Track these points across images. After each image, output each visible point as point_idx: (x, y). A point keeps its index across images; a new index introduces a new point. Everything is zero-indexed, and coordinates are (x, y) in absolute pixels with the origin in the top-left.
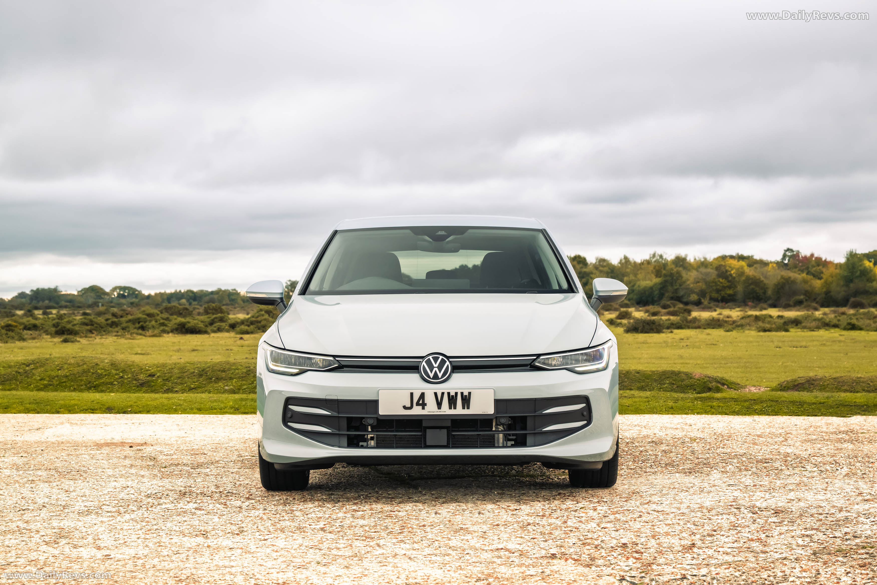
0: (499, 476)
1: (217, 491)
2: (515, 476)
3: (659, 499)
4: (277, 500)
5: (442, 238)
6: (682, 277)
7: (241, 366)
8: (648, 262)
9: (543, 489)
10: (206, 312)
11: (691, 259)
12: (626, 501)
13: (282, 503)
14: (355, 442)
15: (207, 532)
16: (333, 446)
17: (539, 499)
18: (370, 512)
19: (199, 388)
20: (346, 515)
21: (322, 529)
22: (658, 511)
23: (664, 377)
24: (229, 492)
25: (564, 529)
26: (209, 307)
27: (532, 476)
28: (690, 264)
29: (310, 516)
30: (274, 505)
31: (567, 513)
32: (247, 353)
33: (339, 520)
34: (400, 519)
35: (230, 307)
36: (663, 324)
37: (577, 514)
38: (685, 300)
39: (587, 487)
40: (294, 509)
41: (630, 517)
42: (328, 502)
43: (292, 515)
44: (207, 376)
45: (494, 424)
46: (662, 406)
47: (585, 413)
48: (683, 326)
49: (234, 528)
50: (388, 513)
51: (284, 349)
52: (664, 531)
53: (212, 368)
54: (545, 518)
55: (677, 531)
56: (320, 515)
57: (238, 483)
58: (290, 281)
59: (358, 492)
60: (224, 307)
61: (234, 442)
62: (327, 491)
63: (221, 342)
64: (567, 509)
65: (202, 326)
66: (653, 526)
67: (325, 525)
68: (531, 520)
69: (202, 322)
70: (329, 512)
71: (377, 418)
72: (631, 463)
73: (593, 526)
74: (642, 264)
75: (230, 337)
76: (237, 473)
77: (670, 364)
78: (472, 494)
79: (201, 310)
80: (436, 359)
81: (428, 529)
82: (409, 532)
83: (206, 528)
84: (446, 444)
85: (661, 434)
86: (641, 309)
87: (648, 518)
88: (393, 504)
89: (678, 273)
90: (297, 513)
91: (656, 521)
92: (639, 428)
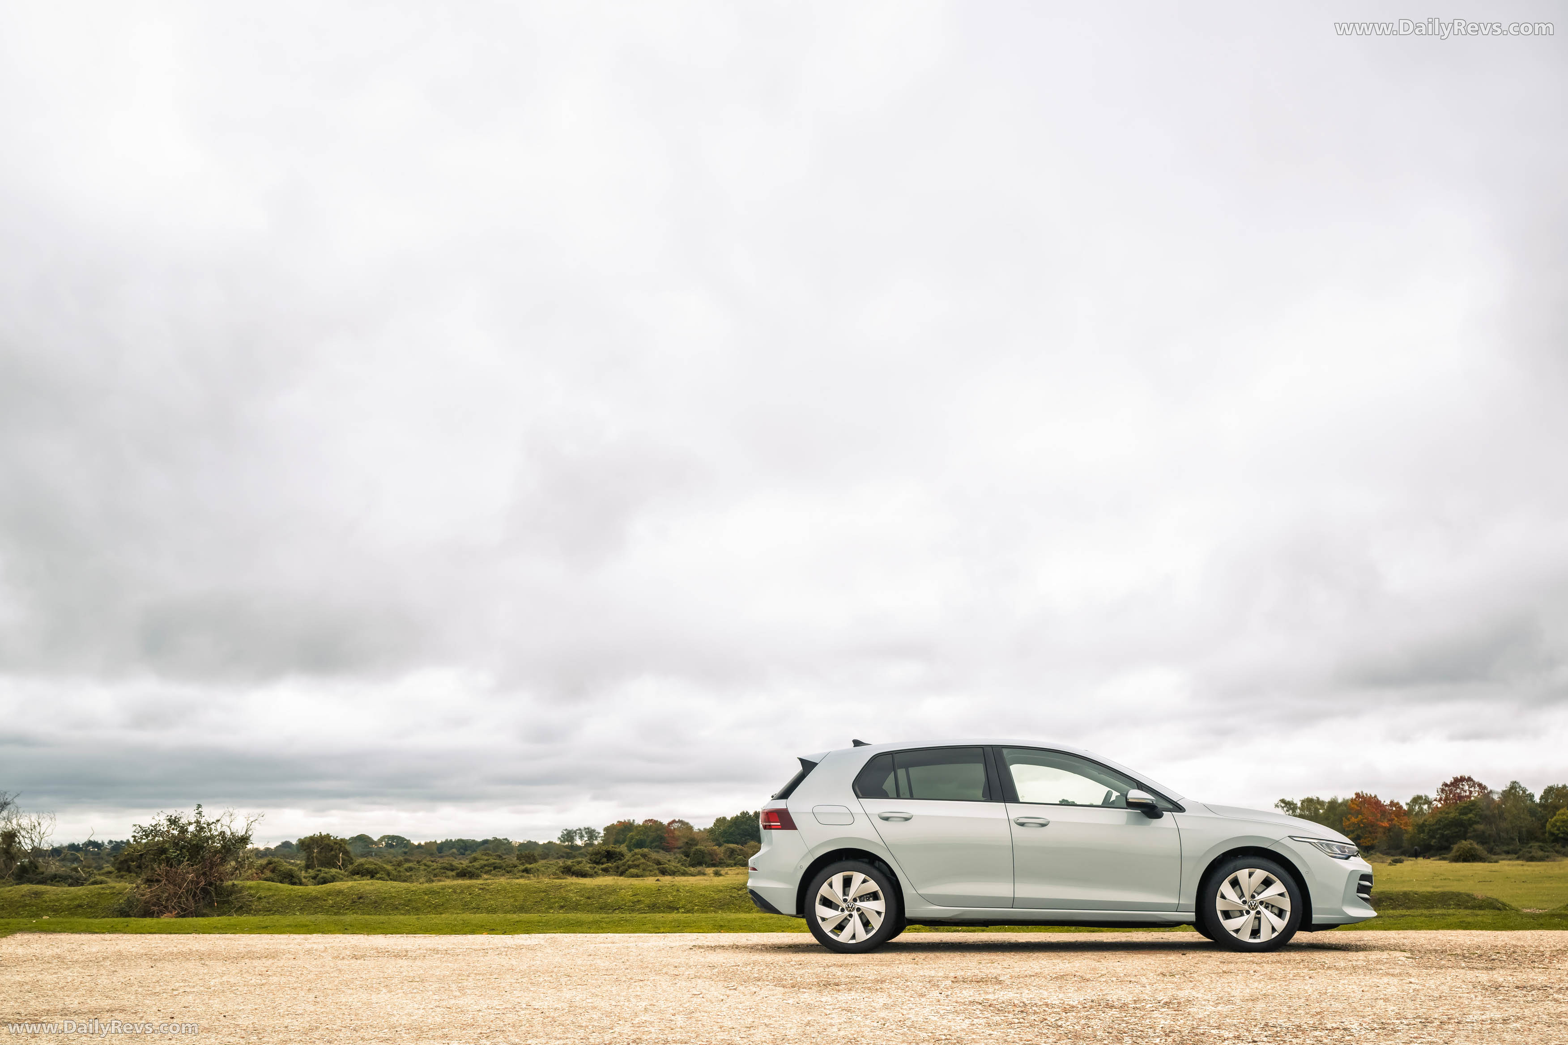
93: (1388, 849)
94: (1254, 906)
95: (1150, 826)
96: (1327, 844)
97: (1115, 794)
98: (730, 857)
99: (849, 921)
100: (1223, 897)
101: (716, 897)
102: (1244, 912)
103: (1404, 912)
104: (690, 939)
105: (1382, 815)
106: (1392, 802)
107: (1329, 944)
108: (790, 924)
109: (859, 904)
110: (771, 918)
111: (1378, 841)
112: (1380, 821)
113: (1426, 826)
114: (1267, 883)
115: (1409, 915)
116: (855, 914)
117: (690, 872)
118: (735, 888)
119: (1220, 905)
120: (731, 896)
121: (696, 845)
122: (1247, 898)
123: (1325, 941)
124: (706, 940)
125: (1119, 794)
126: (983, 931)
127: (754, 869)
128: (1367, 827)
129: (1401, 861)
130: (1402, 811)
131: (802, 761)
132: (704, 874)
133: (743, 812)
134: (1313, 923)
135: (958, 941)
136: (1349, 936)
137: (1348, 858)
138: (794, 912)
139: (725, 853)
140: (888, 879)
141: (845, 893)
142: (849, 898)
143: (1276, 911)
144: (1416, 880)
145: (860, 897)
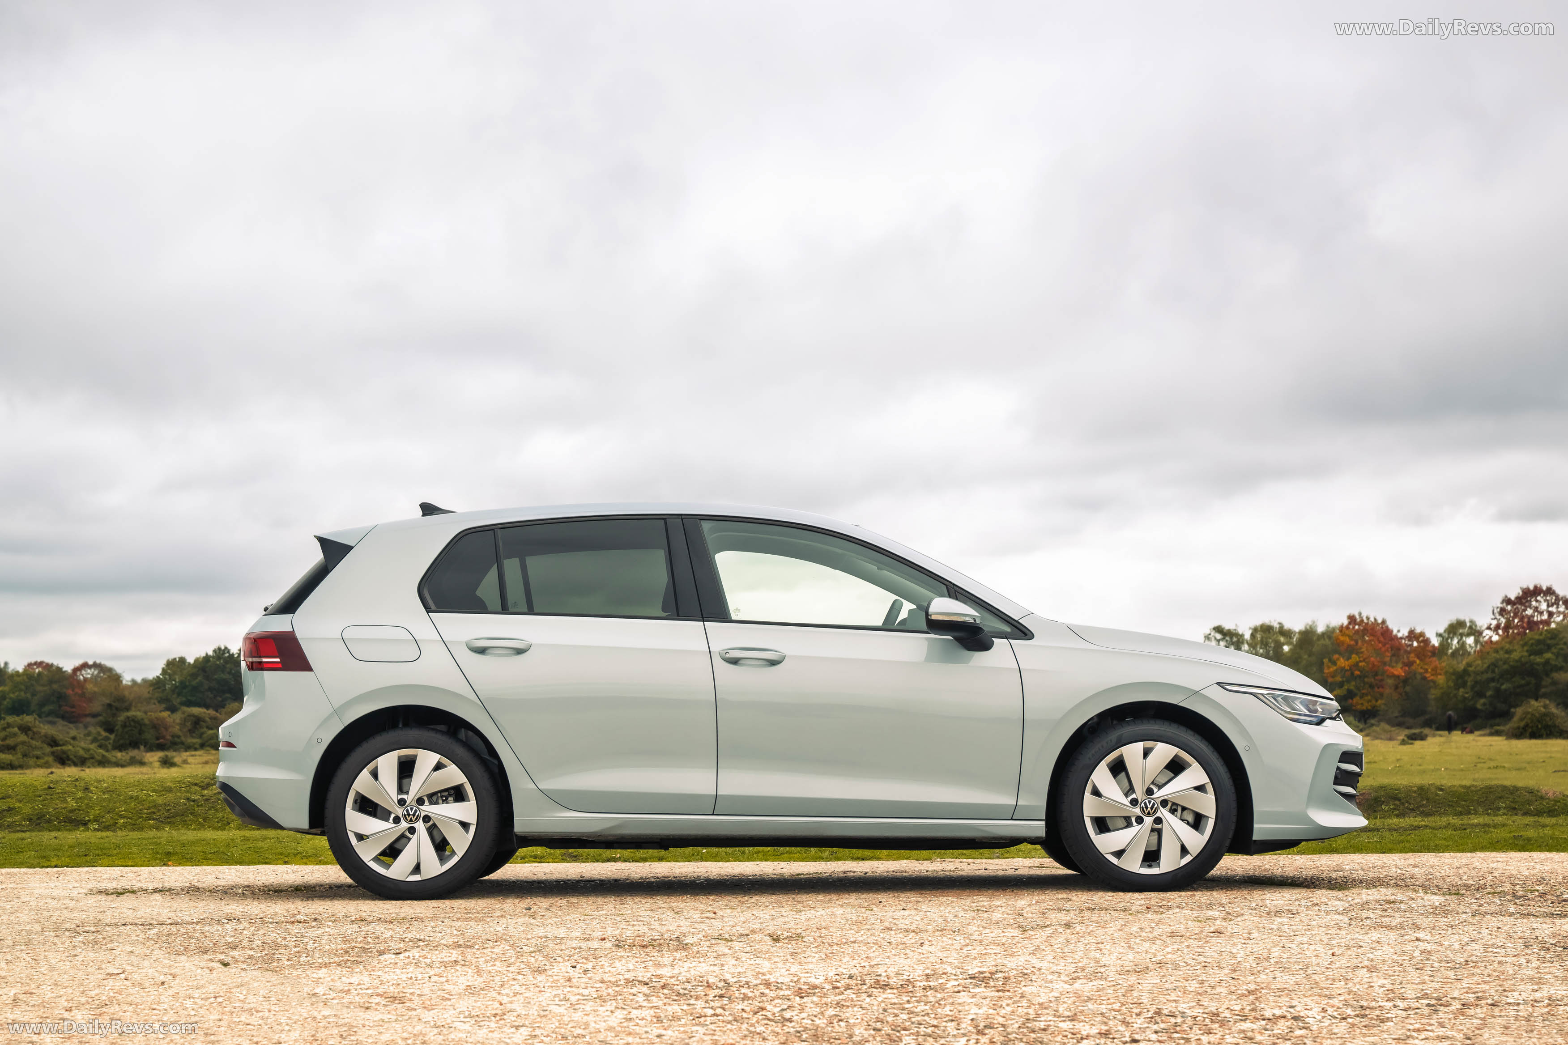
93: (1402, 716)
94: (1152, 808)
95: (970, 664)
96: (1285, 699)
97: (907, 607)
98: (191, 732)
99: (410, 839)
100: (1096, 793)
101: (160, 801)
102: (1133, 819)
103: (1418, 821)
104: (108, 876)
105: (1393, 655)
106: (1411, 632)
107: (1282, 876)
108: (300, 849)
109: (428, 809)
110: (264, 838)
111: (1383, 702)
112: (1389, 666)
113: (1469, 675)
114: (1176, 767)
115: (1426, 826)
116: (420, 826)
117: (114, 759)
118: (196, 784)
119: (1090, 807)
120: (188, 799)
121: (128, 709)
122: (1139, 794)
123: (1275, 871)
124: (138, 878)
125: (914, 607)
126: (660, 859)
127: (230, 745)
128: (1367, 677)
129: (1422, 738)
130: (1429, 648)
131: (325, 543)
132: (142, 763)
133: (219, 649)
134: (1254, 838)
135: (613, 877)
136: (1318, 863)
137: (1320, 722)
138: (305, 824)
139: (183, 724)
140: (483, 762)
141: (402, 789)
142: (410, 798)
143: (1190, 818)
144: (1446, 769)
145: (431, 796)
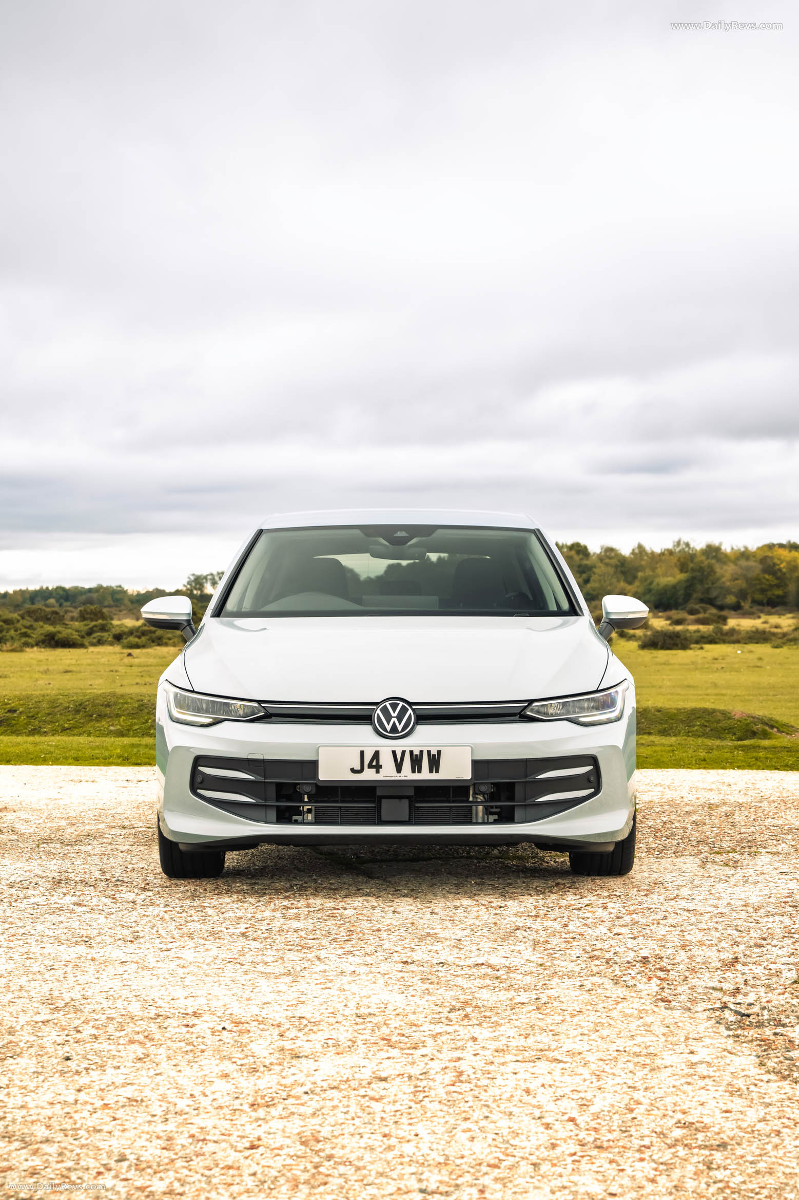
0: (477, 858)
1: (102, 877)
2: (498, 858)
3: (690, 893)
4: (182, 892)
5: (402, 541)
6: (715, 573)
7: (132, 698)
8: (671, 552)
9: (535, 877)
10: (83, 617)
11: (726, 548)
12: (646, 895)
13: (189, 897)
14: (287, 815)
15: (90, 938)
16: (257, 821)
17: (531, 892)
18: (307, 909)
19: (75, 728)
20: (275, 914)
21: (243, 935)
22: (688, 911)
23: (693, 717)
24: (118, 880)
25: (564, 935)
26: (85, 610)
27: (520, 858)
28: (726, 555)
29: (226, 915)
30: (179, 899)
31: (567, 912)
32: (138, 676)
33: (265, 922)
34: (347, 920)
35: (113, 610)
36: (691, 636)
37: (581, 914)
38: (719, 603)
39: (593, 875)
40: (206, 905)
41: (651, 918)
42: (251, 895)
43: (203, 914)
44: (85, 712)
45: (471, 793)
46: (692, 757)
47: (592, 779)
48: (717, 640)
49: (126, 932)
50: (330, 912)
51: (193, 691)
52: (697, 939)
53: (93, 702)
54: (539, 919)
55: (714, 939)
56: (240, 914)
57: (130, 867)
58: (193, 575)
59: (289, 881)
60: (105, 610)
61: (123, 807)
62: (249, 878)
63: (103, 660)
64: (567, 907)
65: (77, 637)
66: (682, 931)
67: (247, 928)
68: (520, 922)
69: (77, 631)
70: (251, 910)
71: (316, 784)
72: (651, 840)
73: (603, 932)
74: (662, 554)
75: (115, 653)
76: (129, 852)
77: (701, 695)
78: (442, 885)
79: (76, 614)
80: (394, 706)
81: (384, 935)
82: (359, 939)
83: (89, 932)
84: (407, 820)
85: (691, 797)
86: (660, 614)
87: (676, 920)
88: (337, 899)
89: (710, 567)
90: (210, 911)
91: (686, 924)
92: (661, 789)
